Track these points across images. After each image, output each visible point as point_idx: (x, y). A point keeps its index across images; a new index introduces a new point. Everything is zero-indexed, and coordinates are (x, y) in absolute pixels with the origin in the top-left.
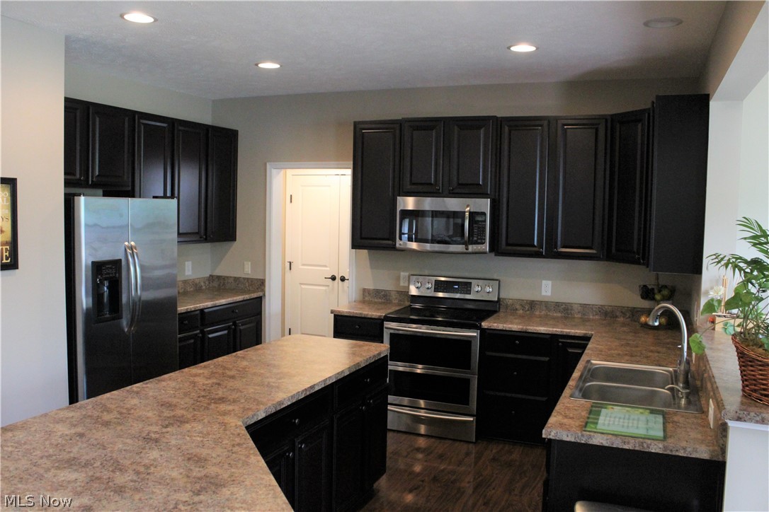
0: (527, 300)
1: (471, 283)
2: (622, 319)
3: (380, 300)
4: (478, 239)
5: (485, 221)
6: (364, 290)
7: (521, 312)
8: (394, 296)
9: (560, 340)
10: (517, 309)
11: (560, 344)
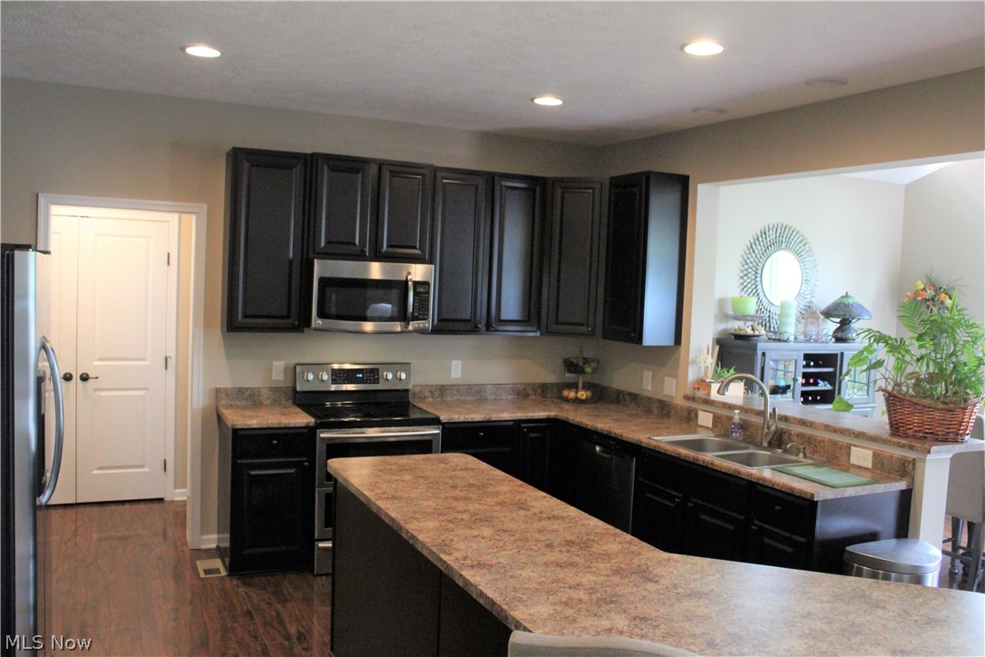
0: (437, 386)
1: (378, 369)
2: (534, 396)
3: (244, 403)
4: (420, 314)
5: (428, 293)
6: (217, 391)
7: (430, 399)
8: (265, 394)
9: (523, 425)
10: (425, 398)
11: (525, 430)
